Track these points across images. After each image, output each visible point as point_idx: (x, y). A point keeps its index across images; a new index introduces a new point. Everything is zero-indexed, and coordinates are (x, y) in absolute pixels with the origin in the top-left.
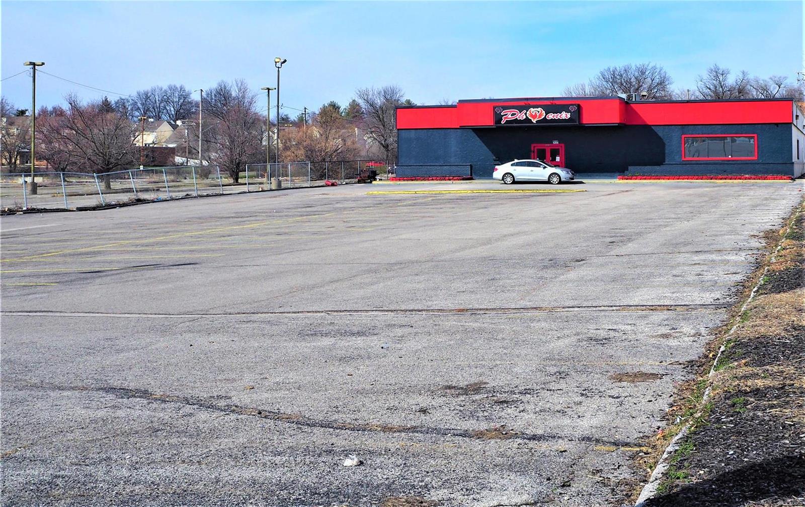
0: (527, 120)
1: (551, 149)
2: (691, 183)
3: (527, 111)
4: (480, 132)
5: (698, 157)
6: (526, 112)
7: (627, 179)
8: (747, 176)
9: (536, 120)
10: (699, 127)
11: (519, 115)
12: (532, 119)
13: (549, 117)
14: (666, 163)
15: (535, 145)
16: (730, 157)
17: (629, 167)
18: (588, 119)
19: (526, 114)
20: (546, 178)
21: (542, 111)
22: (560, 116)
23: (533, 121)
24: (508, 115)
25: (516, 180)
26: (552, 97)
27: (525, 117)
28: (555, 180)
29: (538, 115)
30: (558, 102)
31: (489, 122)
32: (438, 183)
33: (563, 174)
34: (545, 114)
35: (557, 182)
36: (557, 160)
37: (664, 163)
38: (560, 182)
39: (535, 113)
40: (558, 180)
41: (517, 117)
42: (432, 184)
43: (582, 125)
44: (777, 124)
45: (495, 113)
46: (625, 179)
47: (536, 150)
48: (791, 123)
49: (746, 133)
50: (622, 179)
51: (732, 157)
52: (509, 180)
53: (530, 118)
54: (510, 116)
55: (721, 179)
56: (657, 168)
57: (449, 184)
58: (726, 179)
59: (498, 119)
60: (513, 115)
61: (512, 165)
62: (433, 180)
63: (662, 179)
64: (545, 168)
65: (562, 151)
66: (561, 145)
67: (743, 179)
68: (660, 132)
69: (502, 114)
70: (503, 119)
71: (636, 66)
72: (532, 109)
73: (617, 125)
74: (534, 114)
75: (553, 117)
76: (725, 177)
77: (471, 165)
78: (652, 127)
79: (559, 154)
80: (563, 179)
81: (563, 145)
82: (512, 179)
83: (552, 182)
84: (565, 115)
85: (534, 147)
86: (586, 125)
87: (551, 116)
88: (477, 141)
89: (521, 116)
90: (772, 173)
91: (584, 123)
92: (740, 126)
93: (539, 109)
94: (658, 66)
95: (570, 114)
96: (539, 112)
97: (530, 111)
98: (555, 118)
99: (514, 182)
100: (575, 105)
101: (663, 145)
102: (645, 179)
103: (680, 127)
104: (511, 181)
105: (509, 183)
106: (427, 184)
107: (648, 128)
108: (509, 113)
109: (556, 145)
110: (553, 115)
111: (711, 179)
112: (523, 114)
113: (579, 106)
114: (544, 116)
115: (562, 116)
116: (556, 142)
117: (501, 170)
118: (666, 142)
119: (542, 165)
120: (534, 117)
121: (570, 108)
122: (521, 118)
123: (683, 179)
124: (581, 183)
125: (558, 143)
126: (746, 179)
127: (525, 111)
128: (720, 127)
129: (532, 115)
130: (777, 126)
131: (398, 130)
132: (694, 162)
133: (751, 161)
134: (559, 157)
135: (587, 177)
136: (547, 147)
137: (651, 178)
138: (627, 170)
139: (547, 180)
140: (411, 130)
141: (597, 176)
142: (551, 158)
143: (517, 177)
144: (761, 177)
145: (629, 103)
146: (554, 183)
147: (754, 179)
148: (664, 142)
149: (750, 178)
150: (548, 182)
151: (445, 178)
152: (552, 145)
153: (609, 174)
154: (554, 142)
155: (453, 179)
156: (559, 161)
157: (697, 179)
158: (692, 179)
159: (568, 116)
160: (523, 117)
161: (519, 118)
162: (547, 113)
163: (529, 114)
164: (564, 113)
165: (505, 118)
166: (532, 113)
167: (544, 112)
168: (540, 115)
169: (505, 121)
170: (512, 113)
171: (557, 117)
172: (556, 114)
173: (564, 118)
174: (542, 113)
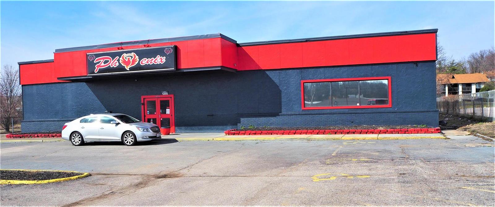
0: (120, 68)
1: (161, 102)
2: (309, 140)
3: (120, 57)
6: (119, 59)
7: (234, 135)
8: (381, 128)
9: (128, 68)
10: (322, 70)
11: (112, 62)
12: (125, 66)
13: (143, 63)
14: (283, 113)
16: (358, 104)
17: (242, 119)
18: (186, 65)
19: (119, 60)
20: (118, 139)
21: (135, 57)
22: (155, 61)
23: (125, 68)
24: (101, 64)
27: (117, 64)
28: (130, 139)
29: (131, 61)
30: (153, 45)
31: (82, 72)
33: (139, 132)
34: (138, 60)
36: (167, 113)
37: (280, 114)
38: (136, 143)
39: (129, 59)
40: (133, 140)
41: (110, 64)
43: (182, 71)
44: (416, 63)
45: (88, 62)
46: (232, 134)
47: (146, 103)
48: (435, 61)
49: (377, 75)
50: (229, 134)
51: (360, 105)
52: (77, 140)
53: (122, 64)
54: (103, 64)
55: (348, 133)
56: (273, 119)
58: (354, 133)
59: (91, 68)
60: (105, 63)
61: (81, 122)
63: (275, 133)
65: (172, 103)
66: (170, 96)
67: (376, 133)
68: (275, 77)
70: (97, 68)
73: (220, 69)
74: (127, 60)
75: (147, 62)
76: (354, 130)
78: (267, 72)
79: (169, 106)
80: (139, 139)
81: (172, 96)
82: (80, 139)
83: (126, 142)
84: (159, 60)
85: (144, 99)
86: (184, 71)
87: (145, 62)
89: (114, 63)
90: (412, 123)
91: (182, 68)
92: (369, 68)
93: (133, 54)
95: (165, 57)
96: (132, 57)
97: (123, 56)
98: (149, 63)
99: (83, 143)
100: (170, 47)
101: (280, 92)
102: (255, 134)
103: (298, 71)
104: (80, 142)
105: (77, 144)
107: (262, 72)
108: (102, 60)
109: (165, 97)
111: (336, 134)
112: (116, 61)
113: (176, 49)
114: (137, 62)
115: (156, 61)
116: (165, 93)
118: (283, 88)
120: (127, 63)
121: (165, 51)
122: (114, 66)
124: (174, 141)
125: (167, 94)
126: (380, 132)
127: (118, 57)
128: (346, 68)
129: (124, 62)
130: (417, 66)
131: (22, 86)
132: (316, 112)
133: (384, 109)
134: (169, 109)
135: (198, 131)
136: (157, 99)
137: (262, 133)
138: (240, 123)
139: (121, 141)
140: (33, 86)
141: (208, 129)
142: (161, 110)
143: (86, 137)
144: (401, 131)
145: (241, 45)
146: (128, 144)
147: (392, 133)
148: (281, 89)
149: (385, 132)
150: (121, 143)
151: (49, 135)
152: (161, 96)
153: (221, 127)
154: (163, 93)
155: (56, 136)
156: (169, 113)
157: (318, 134)
158: (311, 133)
159: (163, 61)
160: (116, 64)
161: (112, 65)
162: (140, 59)
163: (122, 61)
164: (158, 57)
165: (98, 66)
166: (126, 59)
167: (137, 57)
168: (134, 61)
169: (98, 70)
170: (105, 60)
171: (151, 63)
172: (150, 59)
173: (159, 63)
174: (136, 59)
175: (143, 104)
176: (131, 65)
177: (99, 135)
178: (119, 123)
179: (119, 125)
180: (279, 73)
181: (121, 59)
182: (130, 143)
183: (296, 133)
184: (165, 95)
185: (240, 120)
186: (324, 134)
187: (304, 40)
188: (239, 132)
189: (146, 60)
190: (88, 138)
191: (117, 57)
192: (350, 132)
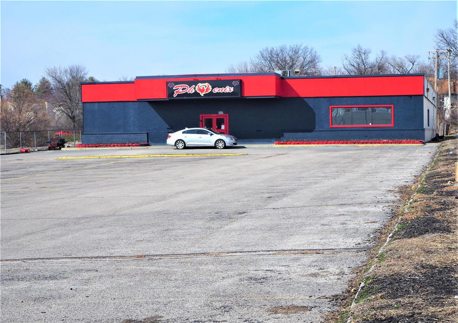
0: (196, 94)
1: (217, 119)
2: (337, 146)
3: (196, 86)
4: (155, 104)
5: (343, 124)
7: (283, 144)
8: (385, 140)
9: (203, 94)
10: (345, 99)
11: (189, 89)
12: (200, 93)
13: (215, 91)
14: (316, 130)
15: (203, 115)
16: (370, 124)
17: (285, 134)
18: (249, 92)
19: (195, 88)
20: (212, 144)
22: (225, 90)
23: (201, 94)
24: (179, 90)
25: (187, 146)
26: (218, 73)
27: (194, 91)
28: (221, 145)
29: (205, 89)
30: (222, 78)
31: (163, 96)
32: (119, 149)
33: (228, 140)
34: (211, 88)
35: (222, 147)
36: (222, 128)
37: (314, 130)
38: (226, 147)
40: (223, 145)
41: (188, 91)
42: (113, 150)
43: (245, 98)
44: (411, 96)
45: (168, 88)
46: (281, 144)
47: (204, 120)
48: (422, 96)
49: (384, 104)
50: (279, 144)
51: (372, 124)
52: (181, 145)
53: (198, 92)
54: (181, 91)
55: (363, 143)
56: (309, 134)
57: (129, 149)
58: (367, 143)
59: (171, 92)
60: (183, 89)
61: (183, 133)
62: (114, 146)
63: (312, 143)
64: (211, 135)
65: (226, 120)
66: (226, 115)
67: (381, 143)
68: (311, 103)
69: (174, 89)
70: (175, 93)
71: (290, 46)
72: (200, 84)
73: (274, 97)
74: (202, 88)
75: (219, 91)
76: (366, 141)
77: (147, 134)
78: (304, 99)
79: (224, 123)
80: (227, 145)
81: (227, 115)
82: (183, 145)
83: (218, 147)
84: (228, 89)
85: (202, 117)
86: (247, 98)
87: (216, 90)
88: (152, 112)
89: (191, 90)
90: (407, 138)
91: (245, 96)
92: (379, 98)
93: (207, 84)
94: (309, 47)
95: (233, 88)
96: (206, 86)
97: (198, 85)
98: (220, 91)
99: (185, 148)
100: (237, 80)
101: (314, 114)
102: (298, 144)
103: (328, 99)
104: (183, 147)
105: (181, 148)
106: (109, 150)
107: (300, 100)
108: (180, 88)
109: (221, 115)
110: (218, 89)
111: (355, 144)
112: (193, 89)
113: (241, 81)
114: (210, 90)
115: (226, 90)
116: (221, 113)
117: (174, 137)
118: (316, 111)
119: (209, 132)
120: (202, 91)
121: (233, 83)
122: (190, 92)
123: (330, 144)
124: (244, 147)
125: (223, 113)
126: (384, 143)
128: (362, 98)
129: (200, 89)
130: (411, 98)
131: (83, 103)
132: (340, 129)
133: (388, 128)
134: (224, 126)
135: (249, 143)
136: (214, 117)
137: (303, 143)
138: (283, 136)
139: (214, 146)
140: (95, 103)
141: (257, 141)
142: (217, 126)
143: (188, 143)
144: (397, 142)
145: (284, 78)
146: (220, 148)
147: (391, 143)
148: (315, 111)
149: (387, 143)
150: (215, 147)
151: (125, 145)
152: (217, 115)
153: (267, 140)
154: (219, 113)
155: (132, 145)
156: (224, 129)
157: (342, 144)
158: (338, 143)
159: (231, 90)
160: (192, 91)
161: (189, 92)
162: (213, 88)
163: (197, 88)
164: (228, 87)
165: (177, 92)
166: (200, 88)
167: (210, 86)
168: (207, 89)
169: (177, 95)
170: (183, 87)
171: (222, 91)
172: (221, 89)
173: (228, 92)
174: (209, 87)
175: (202, 121)
176: (206, 92)
177: (198, 142)
178: (212, 134)
179: (213, 135)
180: (314, 100)
181: (197, 87)
182: (221, 147)
183: (327, 143)
184: (221, 114)
185: (283, 134)
186: (347, 144)
187: (333, 77)
188: (287, 143)
189: (217, 89)
190: (188, 144)
191: (194, 86)
192: (364, 143)
